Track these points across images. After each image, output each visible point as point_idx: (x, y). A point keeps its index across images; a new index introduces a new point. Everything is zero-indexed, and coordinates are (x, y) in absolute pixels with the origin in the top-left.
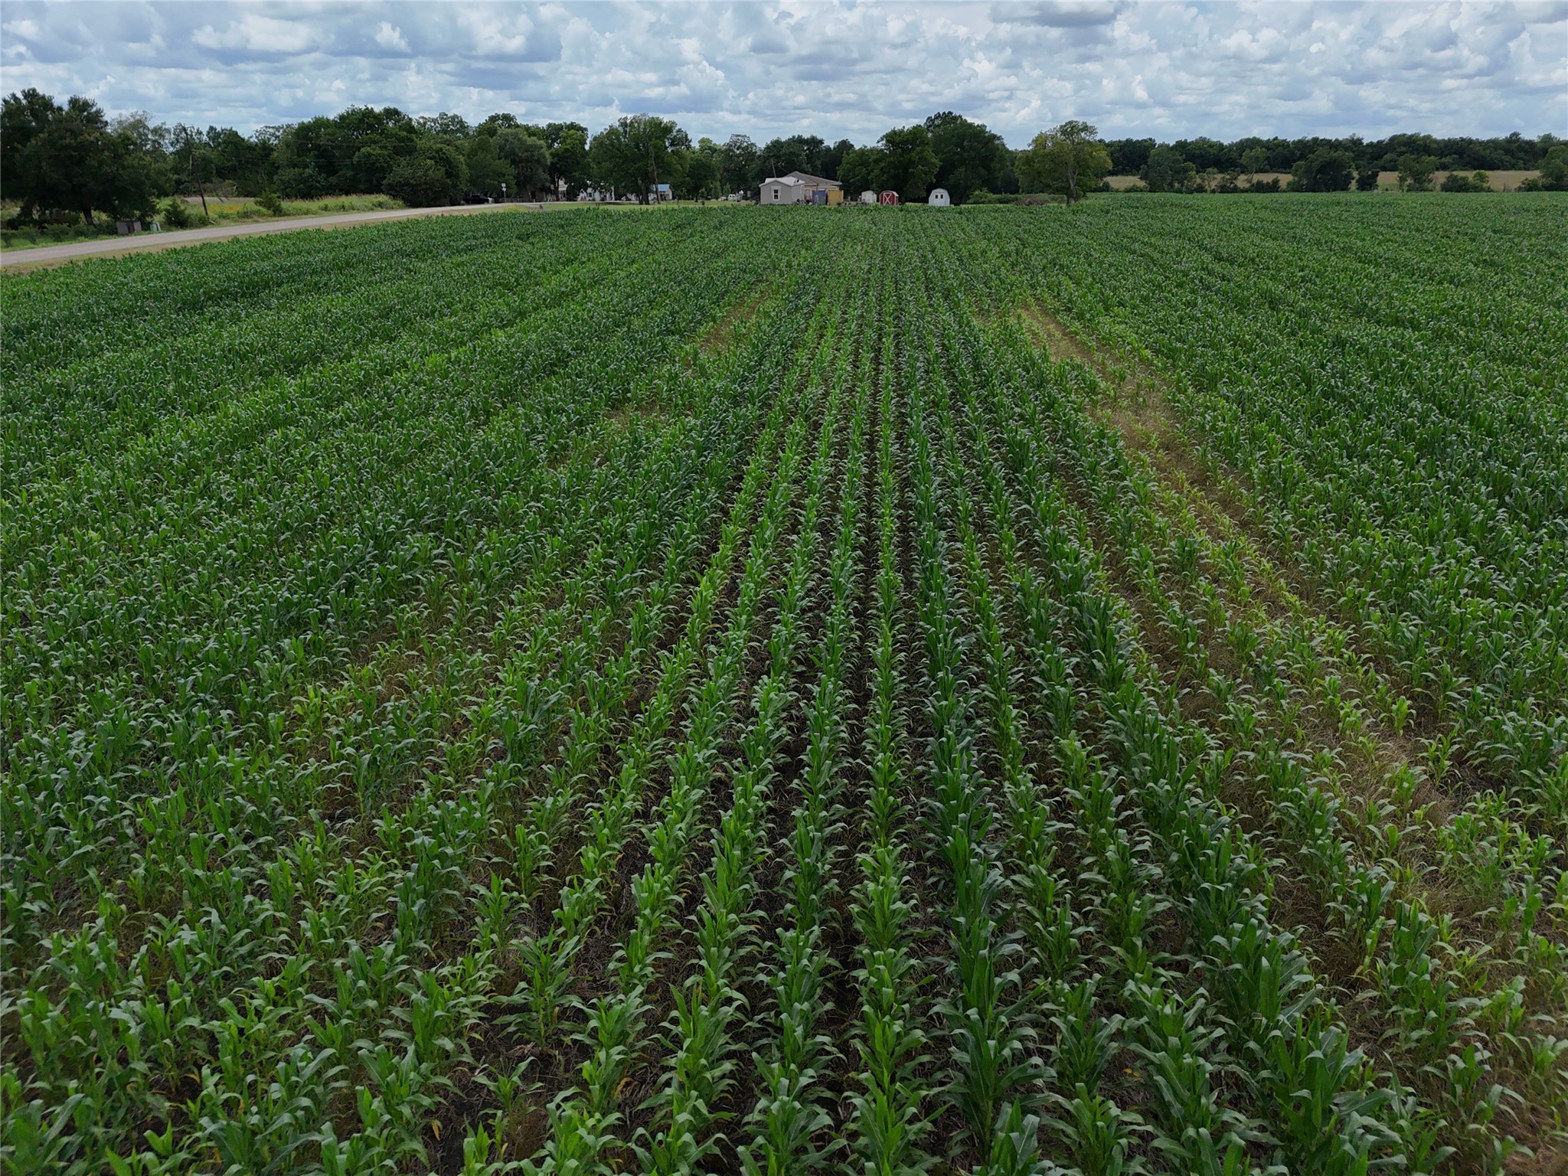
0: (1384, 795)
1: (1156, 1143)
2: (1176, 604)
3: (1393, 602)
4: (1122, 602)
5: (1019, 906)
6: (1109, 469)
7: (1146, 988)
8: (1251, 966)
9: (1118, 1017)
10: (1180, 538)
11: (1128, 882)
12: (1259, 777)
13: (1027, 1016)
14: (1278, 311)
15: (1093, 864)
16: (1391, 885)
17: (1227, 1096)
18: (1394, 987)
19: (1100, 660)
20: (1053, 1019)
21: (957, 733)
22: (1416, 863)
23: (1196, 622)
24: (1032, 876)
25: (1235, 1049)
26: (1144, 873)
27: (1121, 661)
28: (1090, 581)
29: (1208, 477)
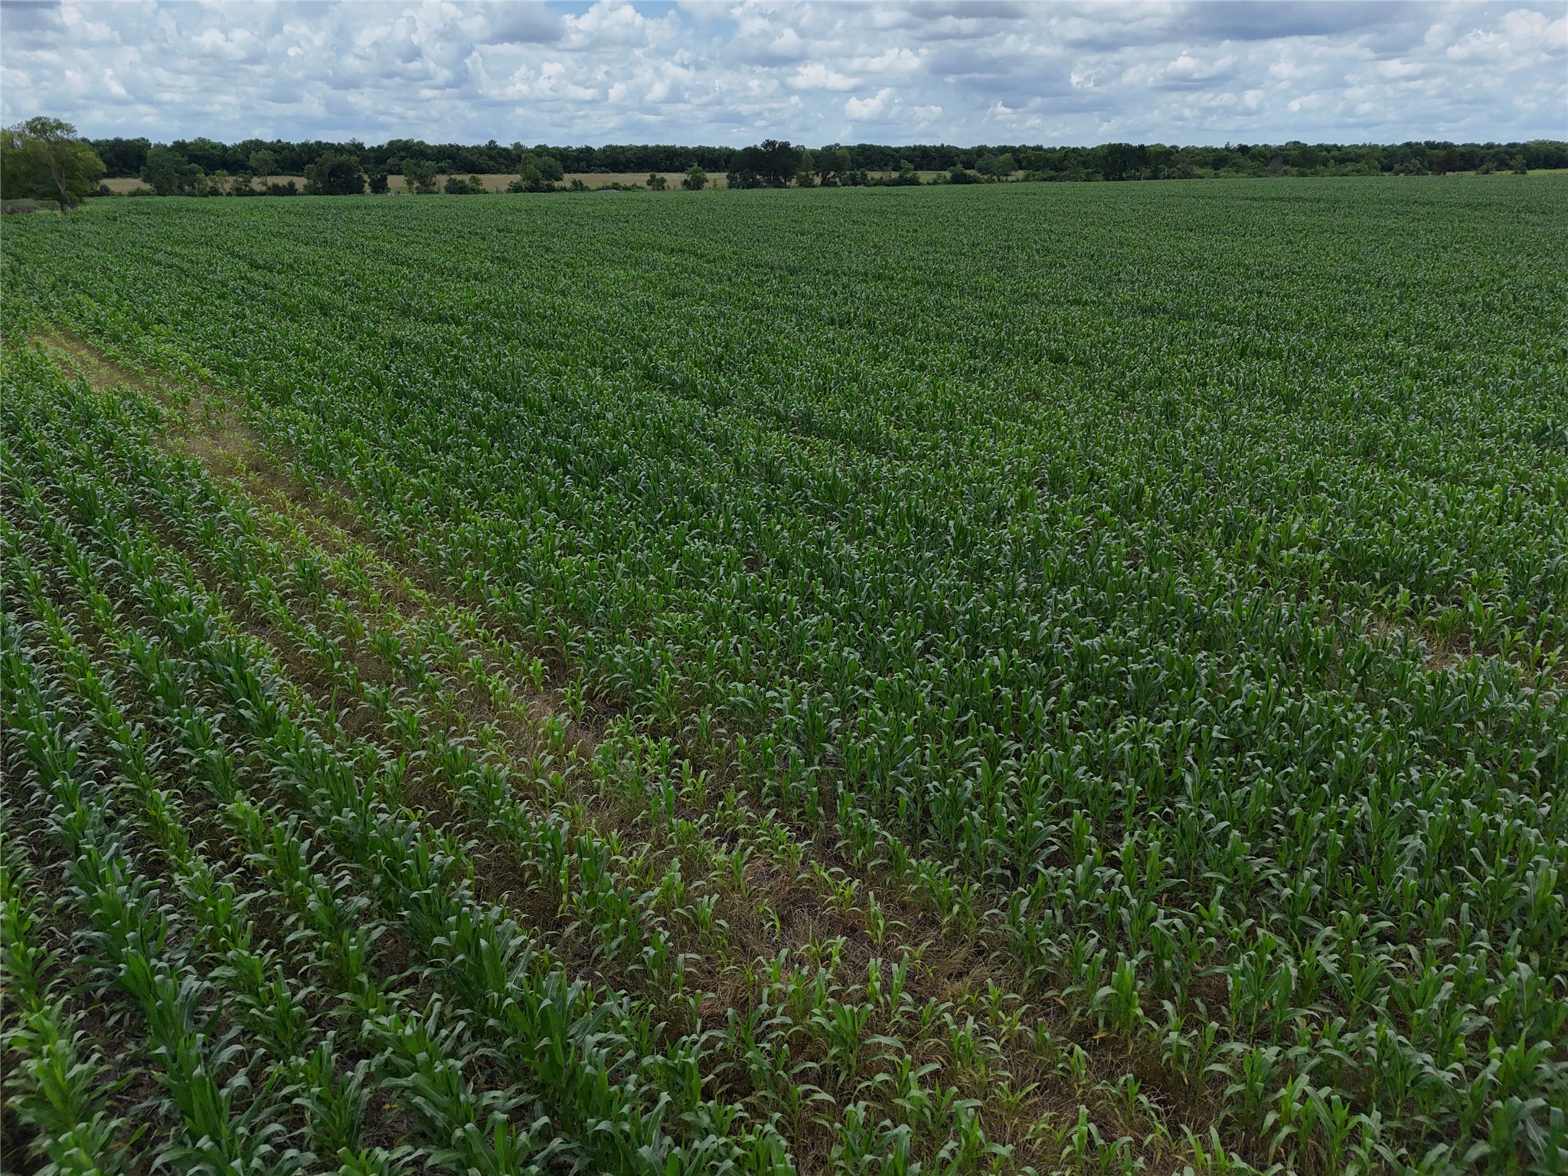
0: (543, 747)
1: (430, 1162)
2: (312, 627)
3: (506, 575)
4: (255, 639)
5: (226, 1001)
6: (200, 502)
7: (383, 1020)
8: (473, 950)
9: (364, 1062)
10: (297, 561)
11: (340, 923)
12: (436, 771)
13: (268, 1111)
14: (331, 317)
15: (298, 920)
16: (566, 825)
17: (482, 1079)
18: (590, 911)
19: (247, 707)
20: (296, 1101)
21: (98, 844)
22: (580, 797)
23: (336, 641)
24: (232, 963)
25: (478, 1031)
26: (352, 908)
27: (270, 703)
28: (213, 627)
29: (308, 492)
